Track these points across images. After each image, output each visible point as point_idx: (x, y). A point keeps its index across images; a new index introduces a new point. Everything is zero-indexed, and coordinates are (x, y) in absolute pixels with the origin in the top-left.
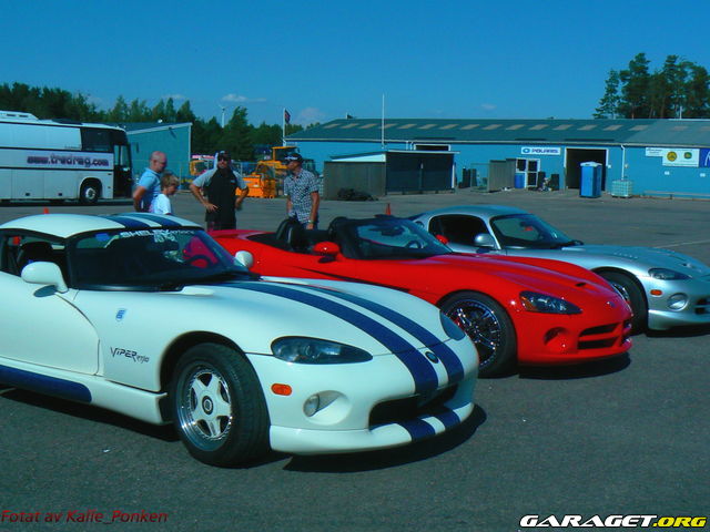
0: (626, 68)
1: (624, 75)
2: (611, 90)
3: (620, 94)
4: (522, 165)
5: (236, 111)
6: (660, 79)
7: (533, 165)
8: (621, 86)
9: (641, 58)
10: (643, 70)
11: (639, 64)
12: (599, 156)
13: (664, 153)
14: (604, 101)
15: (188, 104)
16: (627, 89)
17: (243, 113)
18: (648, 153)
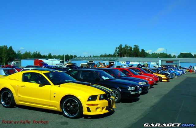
0: (119, 47)
1: (118, 48)
2: (116, 50)
3: (117, 51)
4: (103, 64)
5: (49, 54)
6: (124, 48)
7: (105, 64)
8: (118, 50)
9: (121, 45)
10: (121, 47)
11: (121, 46)
12: (113, 63)
13: (121, 62)
14: (115, 52)
15: (39, 52)
16: (119, 50)
17: (51, 54)
18: (120, 62)
